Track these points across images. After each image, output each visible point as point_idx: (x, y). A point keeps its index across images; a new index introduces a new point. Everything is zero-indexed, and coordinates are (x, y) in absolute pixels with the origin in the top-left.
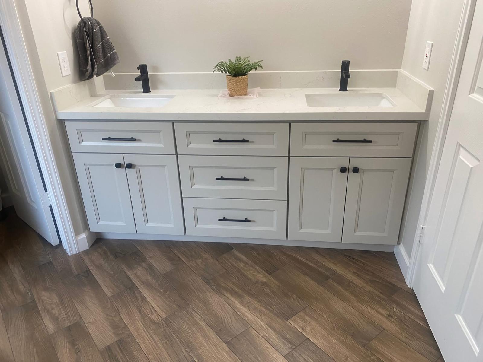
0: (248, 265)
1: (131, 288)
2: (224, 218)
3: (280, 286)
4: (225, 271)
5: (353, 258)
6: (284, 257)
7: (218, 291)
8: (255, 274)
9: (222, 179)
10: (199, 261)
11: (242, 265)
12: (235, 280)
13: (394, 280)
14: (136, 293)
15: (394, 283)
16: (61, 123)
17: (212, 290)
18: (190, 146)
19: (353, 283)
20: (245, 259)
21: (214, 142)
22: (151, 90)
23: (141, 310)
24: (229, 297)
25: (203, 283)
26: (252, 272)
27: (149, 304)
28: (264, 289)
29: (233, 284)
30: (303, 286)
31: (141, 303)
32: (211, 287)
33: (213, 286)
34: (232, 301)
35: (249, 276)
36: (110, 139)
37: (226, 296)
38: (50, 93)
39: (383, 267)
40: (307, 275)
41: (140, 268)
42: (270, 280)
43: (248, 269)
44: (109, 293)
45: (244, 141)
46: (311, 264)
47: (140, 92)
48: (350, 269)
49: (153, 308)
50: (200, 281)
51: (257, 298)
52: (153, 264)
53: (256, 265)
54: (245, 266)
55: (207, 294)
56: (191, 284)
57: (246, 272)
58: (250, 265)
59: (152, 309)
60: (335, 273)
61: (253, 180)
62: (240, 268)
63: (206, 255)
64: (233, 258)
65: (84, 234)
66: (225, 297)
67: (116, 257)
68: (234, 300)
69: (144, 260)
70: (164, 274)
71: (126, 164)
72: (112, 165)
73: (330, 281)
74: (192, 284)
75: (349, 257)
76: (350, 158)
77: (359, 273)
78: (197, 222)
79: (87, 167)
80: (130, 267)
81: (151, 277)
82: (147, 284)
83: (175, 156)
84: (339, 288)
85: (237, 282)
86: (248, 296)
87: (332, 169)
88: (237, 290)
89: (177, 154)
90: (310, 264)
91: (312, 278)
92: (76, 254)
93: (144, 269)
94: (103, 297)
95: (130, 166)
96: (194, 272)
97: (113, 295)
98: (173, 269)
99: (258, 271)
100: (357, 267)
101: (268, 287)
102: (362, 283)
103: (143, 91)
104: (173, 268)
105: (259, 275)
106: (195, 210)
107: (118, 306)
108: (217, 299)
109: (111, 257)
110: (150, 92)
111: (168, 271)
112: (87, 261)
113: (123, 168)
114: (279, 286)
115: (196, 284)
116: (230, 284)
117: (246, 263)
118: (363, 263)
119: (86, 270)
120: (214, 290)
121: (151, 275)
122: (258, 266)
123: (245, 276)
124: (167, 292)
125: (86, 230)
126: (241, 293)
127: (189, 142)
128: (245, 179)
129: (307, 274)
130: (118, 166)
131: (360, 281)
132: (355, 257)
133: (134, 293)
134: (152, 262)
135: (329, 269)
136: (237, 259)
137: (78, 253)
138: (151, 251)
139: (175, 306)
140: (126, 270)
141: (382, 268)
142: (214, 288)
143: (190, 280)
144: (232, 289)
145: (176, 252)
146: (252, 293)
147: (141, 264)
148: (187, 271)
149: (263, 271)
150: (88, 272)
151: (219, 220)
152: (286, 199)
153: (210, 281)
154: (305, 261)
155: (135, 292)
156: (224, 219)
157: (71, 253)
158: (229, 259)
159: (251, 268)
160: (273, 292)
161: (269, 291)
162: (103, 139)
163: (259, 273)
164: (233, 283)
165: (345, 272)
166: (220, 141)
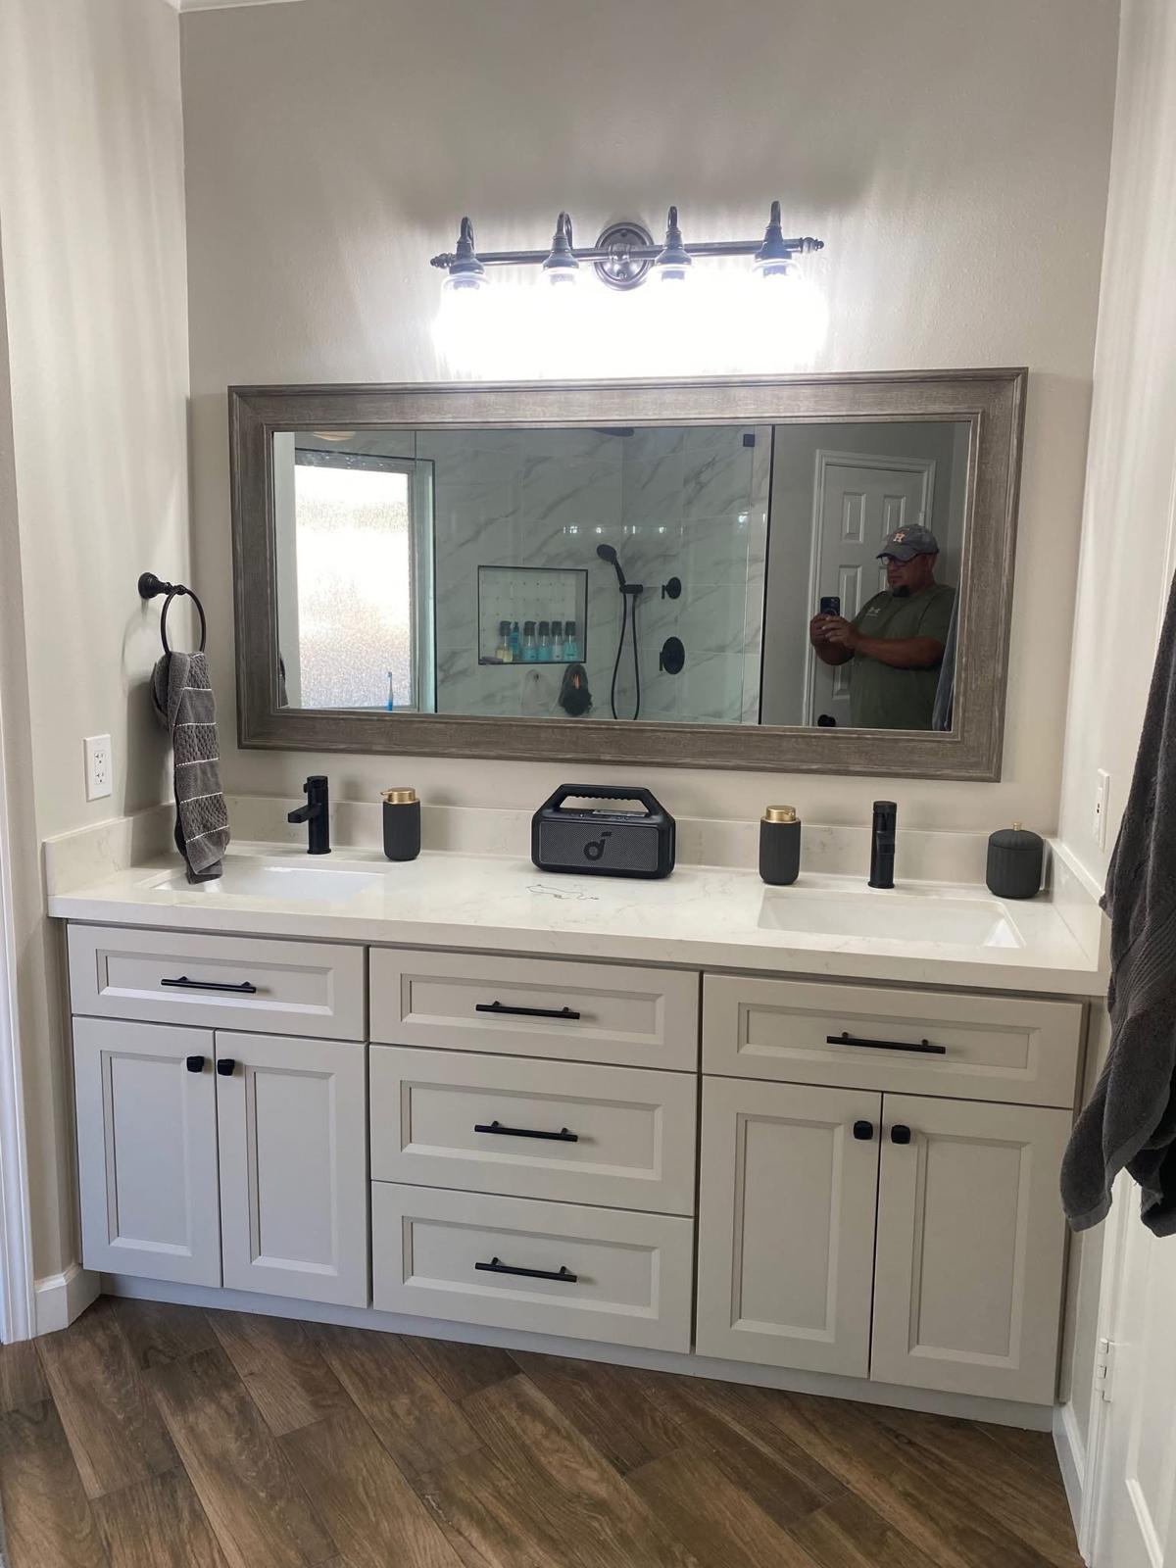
0: (558, 1432)
1: (169, 1475)
2: (495, 1260)
3: (651, 1518)
4: (481, 1446)
5: (910, 1443)
6: (681, 1414)
7: (442, 1515)
8: (574, 1465)
9: (495, 1129)
10: (402, 1403)
11: (538, 1429)
12: (504, 1482)
13: (1037, 1537)
14: (180, 1494)
15: (1035, 1546)
16: (58, 927)
17: (423, 1510)
18: (410, 1018)
19: (898, 1534)
20: (550, 1408)
21: (477, 1010)
22: (330, 847)
23: (183, 1557)
24: (474, 1542)
25: (399, 1482)
26: (567, 1460)
27: (211, 1538)
28: (596, 1525)
29: (496, 1494)
30: (728, 1525)
31: (186, 1532)
32: (422, 1497)
33: (429, 1497)
34: (481, 1555)
35: (554, 1473)
36: (183, 983)
37: (465, 1538)
38: (44, 844)
39: (1008, 1484)
40: (746, 1489)
41: (211, 1409)
42: (619, 1493)
43: (556, 1448)
44: (93, 1488)
45: (567, 1014)
46: (765, 1449)
47: (300, 852)
48: (895, 1479)
49: (220, 1551)
50: (391, 1472)
51: (566, 1556)
52: (256, 1400)
53: (586, 1436)
54: (546, 1437)
55: (404, 1523)
56: (360, 1478)
57: (544, 1456)
58: (565, 1434)
59: (216, 1556)
60: (840, 1488)
61: (589, 1140)
62: (528, 1442)
63: (426, 1385)
64: (513, 1405)
65: (62, 1274)
66: (461, 1538)
67: (145, 1363)
68: (490, 1555)
69: (230, 1381)
70: (283, 1437)
71: (219, 1061)
72: (178, 1061)
73: (820, 1517)
74: (363, 1482)
75: (897, 1437)
76: (885, 1095)
77: (922, 1498)
78: (408, 1269)
79: (108, 1059)
80: (181, 1403)
81: (239, 1443)
82: (220, 1467)
83: (363, 1046)
84: (849, 1545)
85: (511, 1491)
86: (539, 1546)
87: (830, 1127)
88: (505, 1517)
89: (368, 1042)
90: (761, 1449)
91: (761, 1502)
92: (23, 1342)
93: (222, 1413)
94: (74, 1499)
95: (227, 1067)
96: (379, 1440)
97: (105, 1493)
98: (314, 1421)
99: (586, 1459)
100: (920, 1474)
101: (610, 1519)
102: (927, 1534)
103: (308, 848)
104: (315, 1418)
105: (586, 1472)
106: (409, 1224)
107: (112, 1537)
108: (436, 1543)
109: (131, 1362)
110: (329, 851)
111: (297, 1427)
112: (52, 1369)
113: (208, 1071)
114: (645, 1519)
115: (378, 1482)
116: (485, 1494)
117: (553, 1428)
118: (941, 1462)
119: (42, 1398)
120: (429, 1508)
121: (240, 1436)
122: (589, 1440)
123: (541, 1472)
124: (278, 1503)
125: (71, 1263)
126: (516, 1529)
127: (407, 1006)
128: (566, 1136)
129: (745, 1485)
130: (196, 1064)
131: (921, 1529)
132: (918, 1440)
133: (173, 1493)
134: (256, 1392)
135: (819, 1472)
136: (526, 1407)
137: (33, 1339)
138: (259, 1352)
139: (292, 1554)
140: (165, 1410)
141: (1005, 1488)
142: (434, 1504)
143: (362, 1465)
144: (488, 1511)
145: (336, 1364)
146: (555, 1535)
147: (216, 1394)
148: (357, 1433)
149: (604, 1460)
150: (48, 1405)
151: (479, 1266)
152: (692, 1214)
153: (425, 1478)
154: (746, 1437)
155: (176, 1491)
156: (495, 1266)
157: (9, 1338)
158: (501, 1405)
159: (565, 1443)
160: (624, 1538)
161: (609, 1533)
162: (166, 982)
163: (590, 1463)
164: (498, 1494)
165: (877, 1489)
166: (496, 1008)
